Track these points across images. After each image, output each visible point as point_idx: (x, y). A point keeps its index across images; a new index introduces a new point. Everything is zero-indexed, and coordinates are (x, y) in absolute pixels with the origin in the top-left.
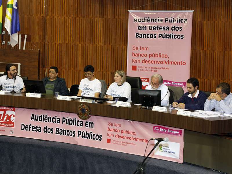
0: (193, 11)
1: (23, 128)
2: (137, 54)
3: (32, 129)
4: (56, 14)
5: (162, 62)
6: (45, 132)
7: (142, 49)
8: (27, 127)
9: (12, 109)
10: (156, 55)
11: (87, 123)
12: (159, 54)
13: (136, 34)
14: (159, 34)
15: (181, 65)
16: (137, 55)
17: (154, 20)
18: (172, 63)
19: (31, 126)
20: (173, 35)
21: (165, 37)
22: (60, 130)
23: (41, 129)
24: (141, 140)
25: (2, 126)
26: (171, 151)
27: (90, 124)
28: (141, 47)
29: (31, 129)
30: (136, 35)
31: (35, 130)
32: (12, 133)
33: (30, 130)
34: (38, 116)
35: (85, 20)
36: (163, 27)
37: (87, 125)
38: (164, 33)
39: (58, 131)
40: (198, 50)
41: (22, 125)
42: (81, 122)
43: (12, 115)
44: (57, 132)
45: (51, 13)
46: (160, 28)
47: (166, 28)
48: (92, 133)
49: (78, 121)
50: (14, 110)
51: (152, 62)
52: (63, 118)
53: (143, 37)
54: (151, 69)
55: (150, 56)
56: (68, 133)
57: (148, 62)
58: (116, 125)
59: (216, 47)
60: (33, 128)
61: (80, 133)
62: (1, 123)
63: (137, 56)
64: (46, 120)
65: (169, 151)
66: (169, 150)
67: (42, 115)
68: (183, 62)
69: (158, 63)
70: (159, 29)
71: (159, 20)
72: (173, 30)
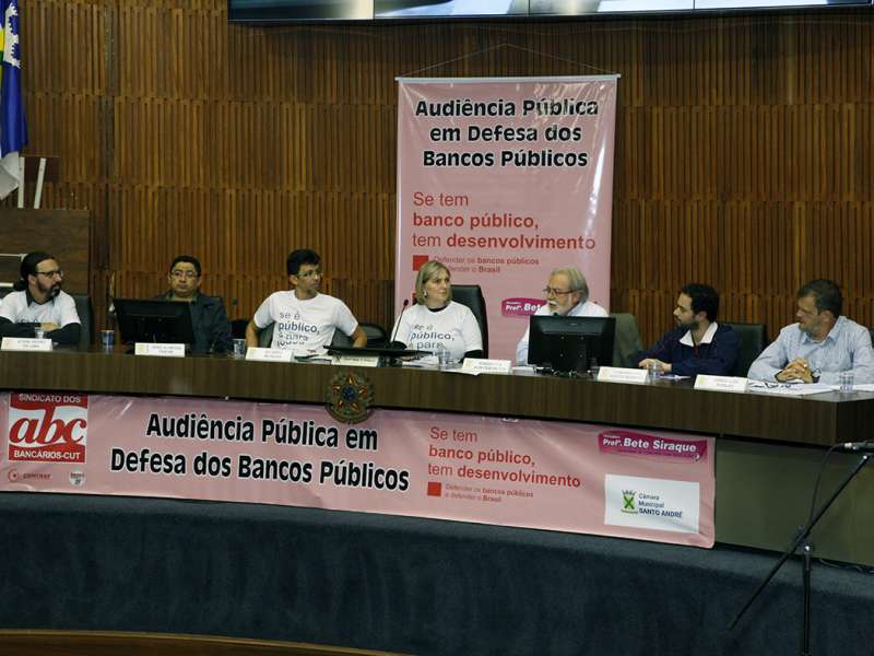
0: (619, 76)
1: (117, 464)
2: (430, 218)
3: (153, 463)
4: (149, 90)
5: (514, 243)
6: (198, 472)
7: (447, 201)
8: (133, 458)
9: (78, 399)
10: (495, 221)
11: (352, 435)
12: (505, 215)
13: (426, 153)
14: (504, 153)
15: (581, 247)
16: (429, 221)
17: (487, 109)
18: (551, 242)
19: (146, 456)
20: (550, 156)
21: (524, 163)
22: (255, 463)
23: (183, 464)
24: (552, 480)
25: (39, 459)
26: (666, 509)
27: (365, 437)
28: (442, 196)
29: (148, 464)
30: (426, 158)
31: (163, 466)
32: (78, 481)
33: (143, 469)
34: (173, 421)
35: (249, 108)
36: (519, 131)
37: (352, 443)
39: (246, 467)
40: (632, 200)
41: (115, 452)
42: (330, 431)
43: (78, 420)
44: (245, 471)
45: (129, 85)
46: (506, 134)
47: (526, 133)
48: (371, 465)
49: (321, 430)
50: (84, 404)
51: (481, 242)
52: (266, 423)
53: (450, 164)
54: (477, 265)
55: (475, 222)
56: (286, 471)
57: (467, 243)
58: (458, 436)
59: (695, 188)
60: (157, 460)
61: (327, 469)
62: (37, 449)
63: (430, 224)
64: (203, 433)
65: (661, 510)
66: (662, 506)
67: (187, 417)
68: (585, 239)
69: (503, 245)
70: (502, 136)
71: (504, 109)
72: (549, 139)
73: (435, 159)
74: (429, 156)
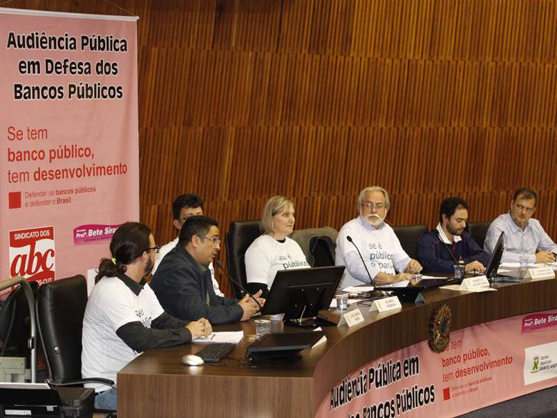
0: (138, 17)
2: (21, 153)
7: (34, 134)
10: (68, 153)
11: (406, 365)
12: (73, 146)
13: (16, 86)
14: (70, 86)
15: (121, 173)
16: (20, 156)
17: (57, 43)
18: (103, 169)
20: (99, 89)
21: (82, 96)
24: (498, 363)
27: (412, 364)
28: (28, 130)
30: (16, 92)
34: (338, 390)
36: (79, 65)
37: (407, 372)
38: (80, 80)
42: (398, 365)
46: (71, 68)
47: (84, 67)
48: (416, 388)
49: (394, 366)
51: (57, 174)
52: (370, 372)
53: (34, 98)
54: (55, 197)
55: (53, 155)
57: (48, 176)
58: (454, 345)
63: (21, 160)
64: (350, 395)
65: (550, 365)
66: (550, 362)
67: (343, 383)
68: (122, 165)
69: (72, 176)
70: (68, 69)
71: (69, 43)
72: (98, 73)
73: (23, 92)
74: (18, 89)
